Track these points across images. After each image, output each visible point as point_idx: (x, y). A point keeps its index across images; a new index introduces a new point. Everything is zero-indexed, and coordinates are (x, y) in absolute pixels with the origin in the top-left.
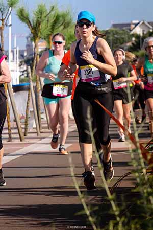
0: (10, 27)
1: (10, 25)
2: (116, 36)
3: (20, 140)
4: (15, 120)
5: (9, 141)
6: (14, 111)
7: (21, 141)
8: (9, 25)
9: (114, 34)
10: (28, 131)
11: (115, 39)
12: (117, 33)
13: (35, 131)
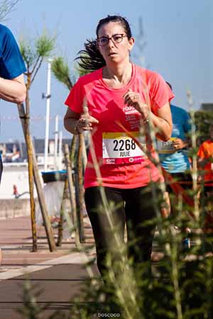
0: (48, 100)
1: (49, 97)
2: (206, 121)
3: (49, 251)
4: (44, 224)
5: (33, 251)
6: (41, 207)
7: (51, 251)
8: (46, 96)
9: (203, 118)
10: (63, 241)
11: (204, 125)
12: (208, 117)
13: (74, 241)
